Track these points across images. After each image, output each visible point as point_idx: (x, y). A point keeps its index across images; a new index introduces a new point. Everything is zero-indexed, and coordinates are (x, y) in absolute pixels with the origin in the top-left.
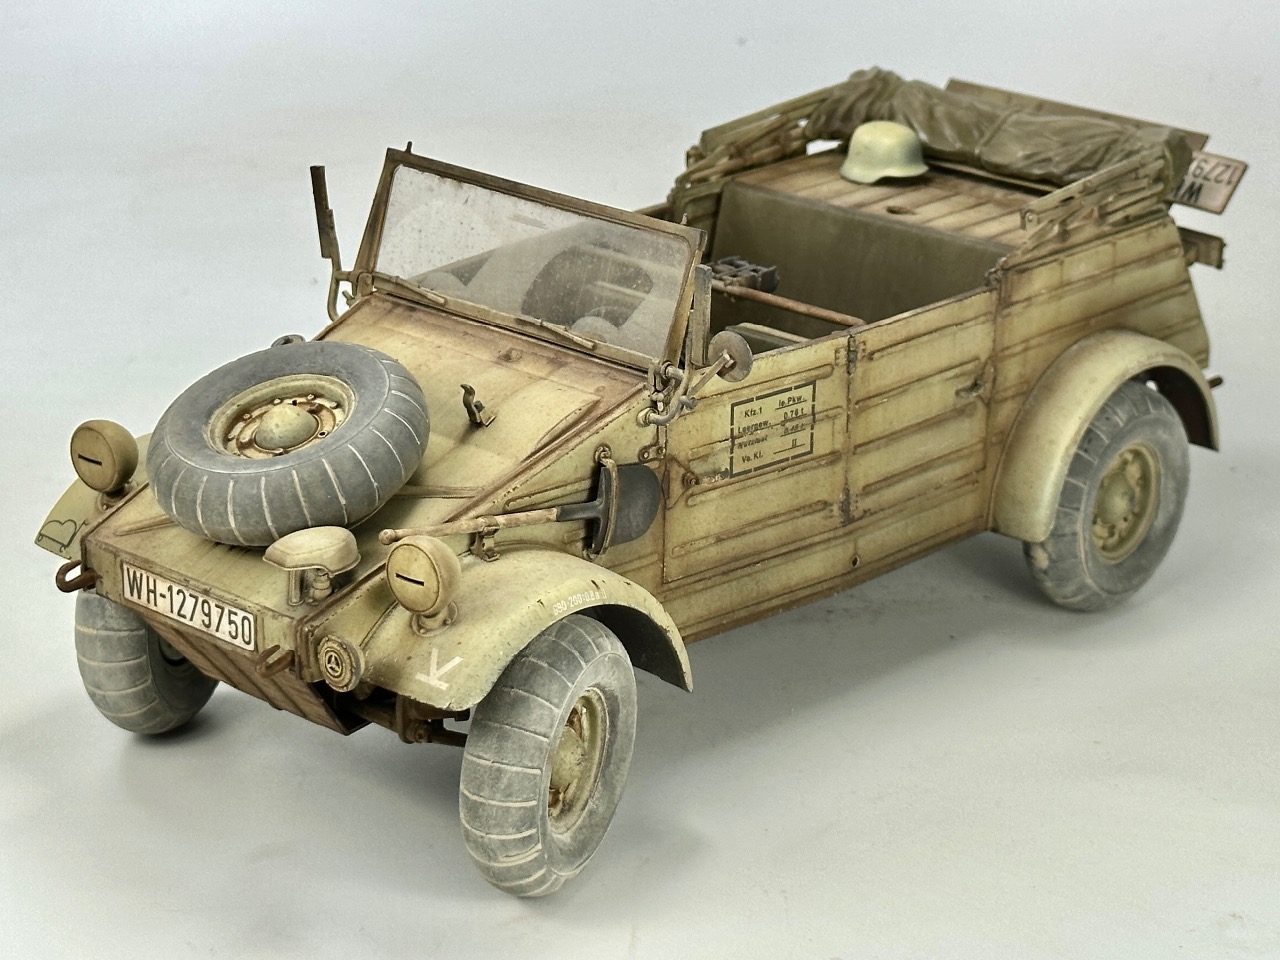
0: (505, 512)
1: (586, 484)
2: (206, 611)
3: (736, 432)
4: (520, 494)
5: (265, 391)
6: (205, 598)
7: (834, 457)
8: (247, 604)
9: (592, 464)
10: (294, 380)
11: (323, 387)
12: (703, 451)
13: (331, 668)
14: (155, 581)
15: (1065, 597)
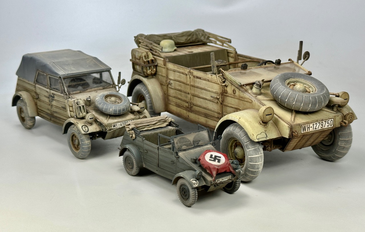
2: (322, 124)
6: (322, 121)
8: (331, 117)
14: (309, 125)
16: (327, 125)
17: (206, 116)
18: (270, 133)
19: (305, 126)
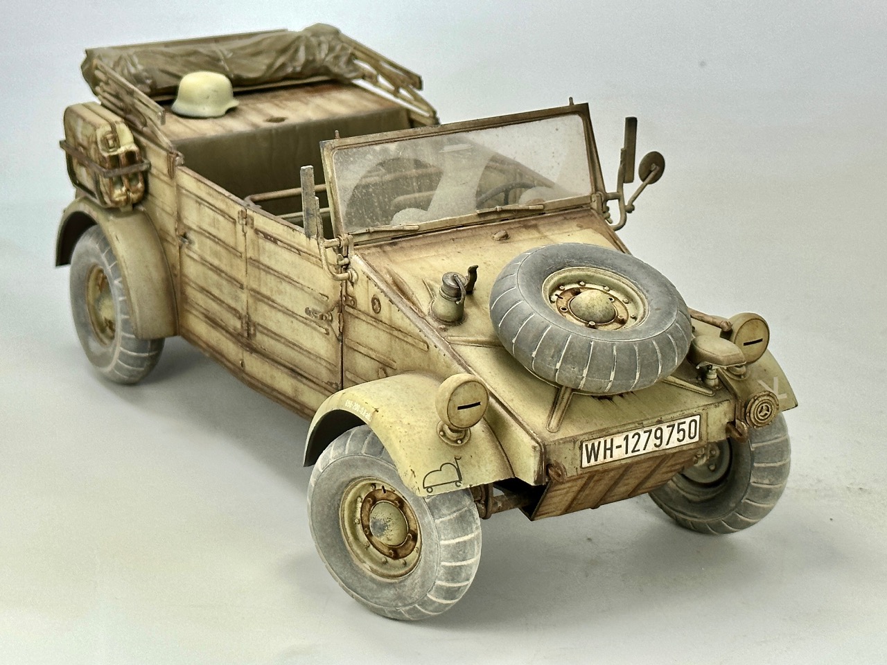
2: (659, 435)
6: (659, 426)
8: (692, 411)
13: (761, 416)
16: (675, 435)
17: (295, 372)
18: (475, 466)
19: (596, 445)
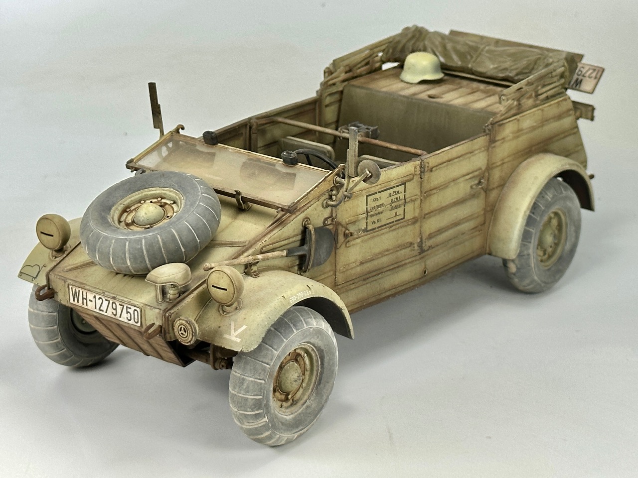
0: (261, 253)
1: (299, 237)
2: (114, 307)
3: (369, 209)
4: (268, 244)
5: (137, 197)
6: (114, 301)
7: (415, 221)
8: (136, 303)
9: (301, 228)
10: (150, 191)
11: (165, 194)
12: (353, 219)
13: (182, 333)
14: (86, 293)
15: (524, 286)
16: (124, 314)
